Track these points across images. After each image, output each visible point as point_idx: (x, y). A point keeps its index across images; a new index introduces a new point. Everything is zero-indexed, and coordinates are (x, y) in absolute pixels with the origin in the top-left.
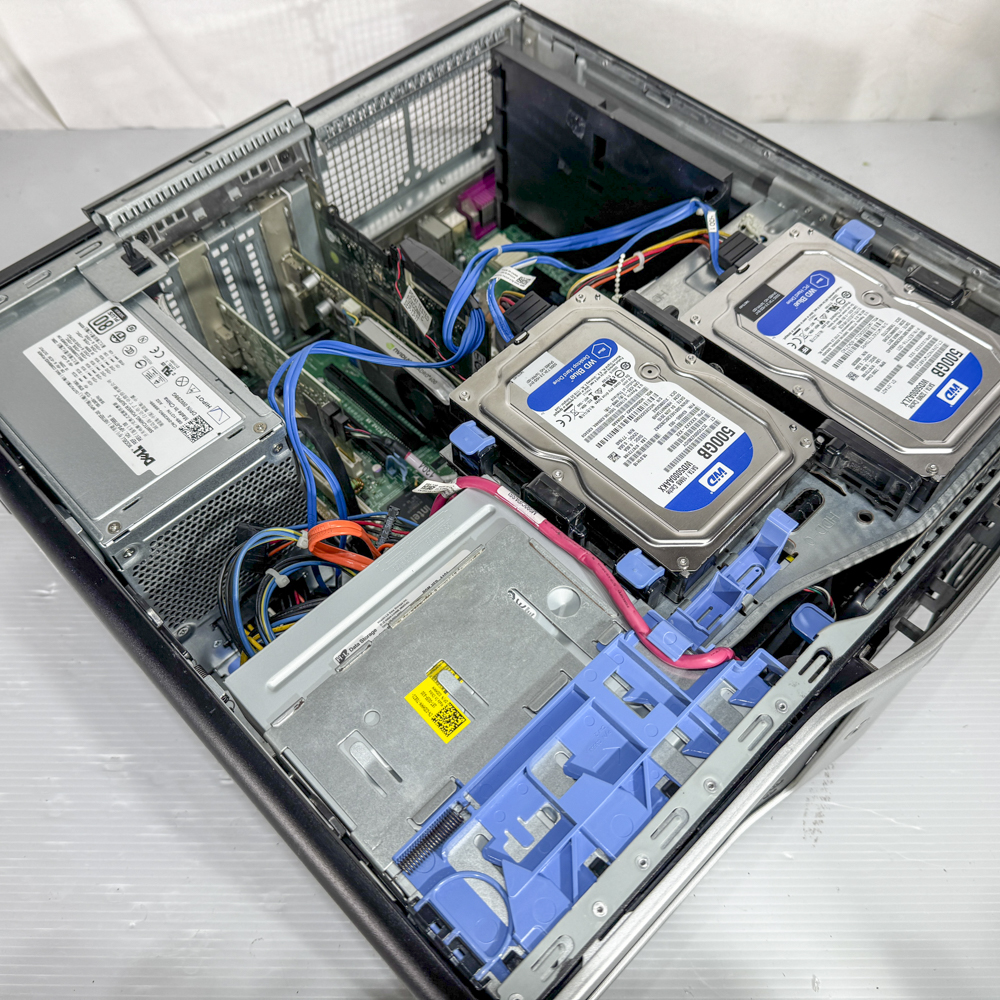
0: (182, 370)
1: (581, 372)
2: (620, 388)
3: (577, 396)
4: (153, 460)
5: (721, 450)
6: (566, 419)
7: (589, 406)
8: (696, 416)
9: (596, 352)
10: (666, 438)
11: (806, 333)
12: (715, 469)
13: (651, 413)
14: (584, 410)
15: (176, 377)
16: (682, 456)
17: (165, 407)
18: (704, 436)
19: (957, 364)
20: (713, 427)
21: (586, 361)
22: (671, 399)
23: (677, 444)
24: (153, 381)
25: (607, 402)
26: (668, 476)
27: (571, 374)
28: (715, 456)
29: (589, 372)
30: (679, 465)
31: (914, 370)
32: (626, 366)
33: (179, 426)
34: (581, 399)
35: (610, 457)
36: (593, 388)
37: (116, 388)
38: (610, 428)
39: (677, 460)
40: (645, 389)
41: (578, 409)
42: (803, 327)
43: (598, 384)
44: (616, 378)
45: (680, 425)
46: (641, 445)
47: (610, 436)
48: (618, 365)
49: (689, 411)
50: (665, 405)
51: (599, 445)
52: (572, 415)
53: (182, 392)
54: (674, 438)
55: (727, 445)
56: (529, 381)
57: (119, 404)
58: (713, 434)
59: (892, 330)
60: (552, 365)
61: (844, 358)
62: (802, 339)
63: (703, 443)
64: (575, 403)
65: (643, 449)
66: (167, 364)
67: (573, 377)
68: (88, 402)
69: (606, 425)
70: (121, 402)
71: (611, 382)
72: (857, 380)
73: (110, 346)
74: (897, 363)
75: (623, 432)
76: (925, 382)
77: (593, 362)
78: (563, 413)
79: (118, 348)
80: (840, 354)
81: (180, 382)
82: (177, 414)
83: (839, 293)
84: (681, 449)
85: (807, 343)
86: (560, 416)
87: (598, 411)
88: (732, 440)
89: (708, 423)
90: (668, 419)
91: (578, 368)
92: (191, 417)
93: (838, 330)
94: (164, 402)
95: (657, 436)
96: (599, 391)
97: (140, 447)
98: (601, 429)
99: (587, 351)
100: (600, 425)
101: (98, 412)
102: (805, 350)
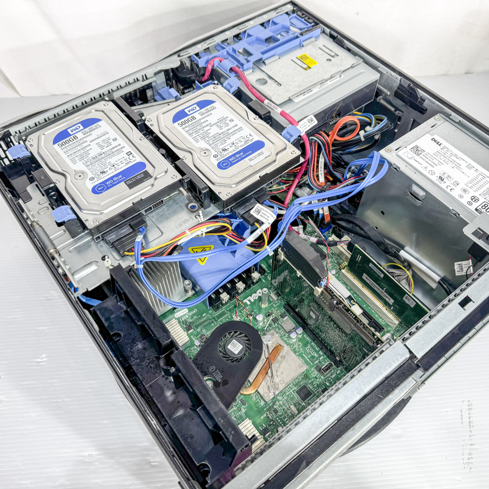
0: (434, 178)
1: (237, 156)
2: (221, 147)
3: (241, 145)
4: (432, 140)
5: (186, 118)
6: (249, 136)
7: (237, 141)
8: (191, 132)
9: (228, 164)
10: (207, 125)
11: (124, 161)
12: (191, 112)
13: (210, 135)
14: (240, 139)
15: (436, 175)
16: (203, 118)
17: (436, 162)
18: (191, 124)
19: (64, 141)
20: (186, 127)
21: (234, 160)
22: (200, 140)
23: (204, 123)
24: (446, 175)
25: (229, 142)
26: (211, 112)
27: (242, 155)
28: (190, 117)
29: (234, 155)
30: (206, 115)
31: (85, 140)
32: (215, 156)
33: (425, 152)
34: (240, 144)
35: (233, 121)
36: (233, 148)
37: (463, 173)
38: (230, 131)
39: (206, 117)
40: (210, 145)
41: (243, 140)
42: (124, 164)
43: (230, 150)
44: (221, 151)
45: (199, 130)
46: (219, 124)
47: (231, 128)
48: (219, 157)
49: (194, 135)
50: (203, 138)
51: (237, 125)
52: (246, 137)
53: (430, 168)
54: (204, 125)
55: (183, 120)
56: (263, 154)
57: (458, 165)
58: (187, 125)
59: (82, 158)
60: (251, 160)
61: (114, 148)
62: (128, 159)
63: (193, 122)
64: (243, 143)
65: (218, 122)
66: (443, 182)
67: (242, 154)
68: (474, 167)
69: (232, 133)
70: (458, 166)
71: (224, 150)
72: (114, 138)
73: (477, 194)
74: (91, 144)
75: (225, 129)
76: (84, 134)
77: (231, 160)
78: (250, 139)
79: (472, 194)
80: (114, 150)
81: (433, 173)
82: (428, 158)
83: (96, 179)
84: (202, 121)
85: (126, 157)
86: (251, 138)
87: (233, 138)
88: (180, 122)
89: (187, 129)
90: (204, 132)
91: (238, 158)
92: (421, 155)
93: (107, 162)
94: (437, 164)
95: (211, 126)
96: (231, 147)
97: (440, 145)
98: (234, 131)
99: (232, 164)
100: (234, 133)
101: (466, 162)
102: (130, 153)
